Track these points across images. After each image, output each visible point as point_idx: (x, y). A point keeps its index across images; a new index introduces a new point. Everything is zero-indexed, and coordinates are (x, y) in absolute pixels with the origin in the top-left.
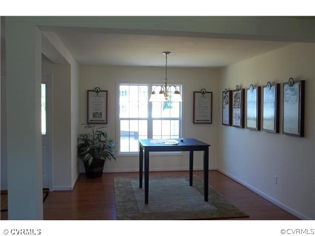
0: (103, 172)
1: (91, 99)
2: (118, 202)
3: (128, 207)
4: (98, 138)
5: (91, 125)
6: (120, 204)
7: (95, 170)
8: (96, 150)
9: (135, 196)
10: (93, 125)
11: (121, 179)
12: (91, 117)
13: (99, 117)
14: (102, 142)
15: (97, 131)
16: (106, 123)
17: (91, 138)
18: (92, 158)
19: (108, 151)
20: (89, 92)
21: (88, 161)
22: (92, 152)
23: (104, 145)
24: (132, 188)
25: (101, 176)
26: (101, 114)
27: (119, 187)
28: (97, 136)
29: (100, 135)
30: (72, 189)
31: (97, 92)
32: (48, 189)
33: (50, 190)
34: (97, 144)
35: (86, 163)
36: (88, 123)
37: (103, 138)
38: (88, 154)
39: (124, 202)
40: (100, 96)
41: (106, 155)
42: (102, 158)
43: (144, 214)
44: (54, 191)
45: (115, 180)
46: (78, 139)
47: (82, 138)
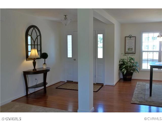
0: (132, 78)
1: (127, 41)
2: (135, 94)
3: (140, 97)
4: (130, 61)
5: (126, 54)
6: (136, 95)
7: (127, 77)
8: (128, 67)
9: (145, 92)
10: (128, 54)
11: (141, 83)
12: (127, 50)
13: (131, 50)
14: (132, 63)
15: (129, 58)
16: (135, 53)
17: (126, 61)
18: (126, 71)
19: (135, 68)
20: (126, 38)
21: (124, 72)
22: (126, 68)
23: (133, 65)
24: (145, 88)
25: (131, 81)
26: (132, 49)
27: (138, 87)
28: (129, 60)
29: (131, 59)
30: (114, 85)
31: (130, 37)
32: (103, 84)
33: (104, 85)
34: (129, 64)
35: (123, 73)
36: (125, 53)
37: (132, 61)
38: (124, 69)
39: (138, 94)
40: (132, 40)
41: (134, 70)
42: (132, 71)
43: (147, 101)
44: (106, 85)
45: (138, 83)
46: (120, 61)
47: (122, 60)
